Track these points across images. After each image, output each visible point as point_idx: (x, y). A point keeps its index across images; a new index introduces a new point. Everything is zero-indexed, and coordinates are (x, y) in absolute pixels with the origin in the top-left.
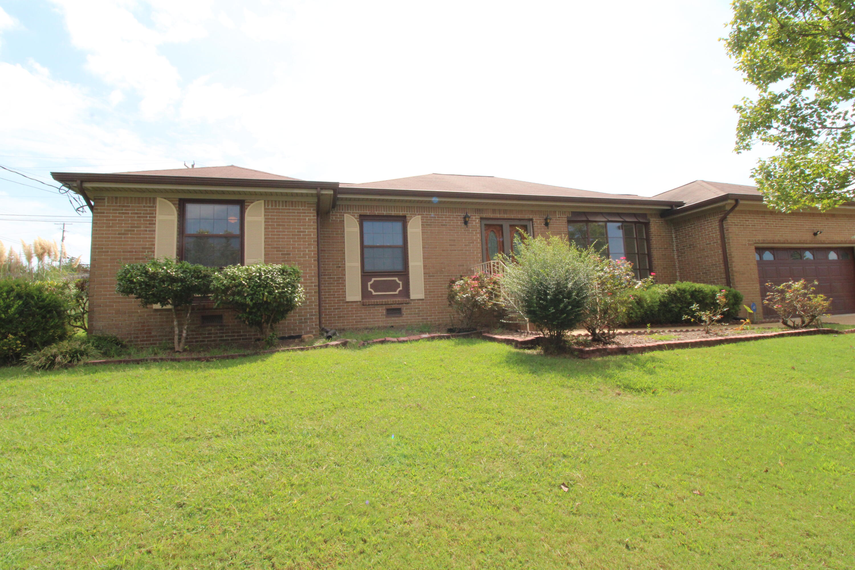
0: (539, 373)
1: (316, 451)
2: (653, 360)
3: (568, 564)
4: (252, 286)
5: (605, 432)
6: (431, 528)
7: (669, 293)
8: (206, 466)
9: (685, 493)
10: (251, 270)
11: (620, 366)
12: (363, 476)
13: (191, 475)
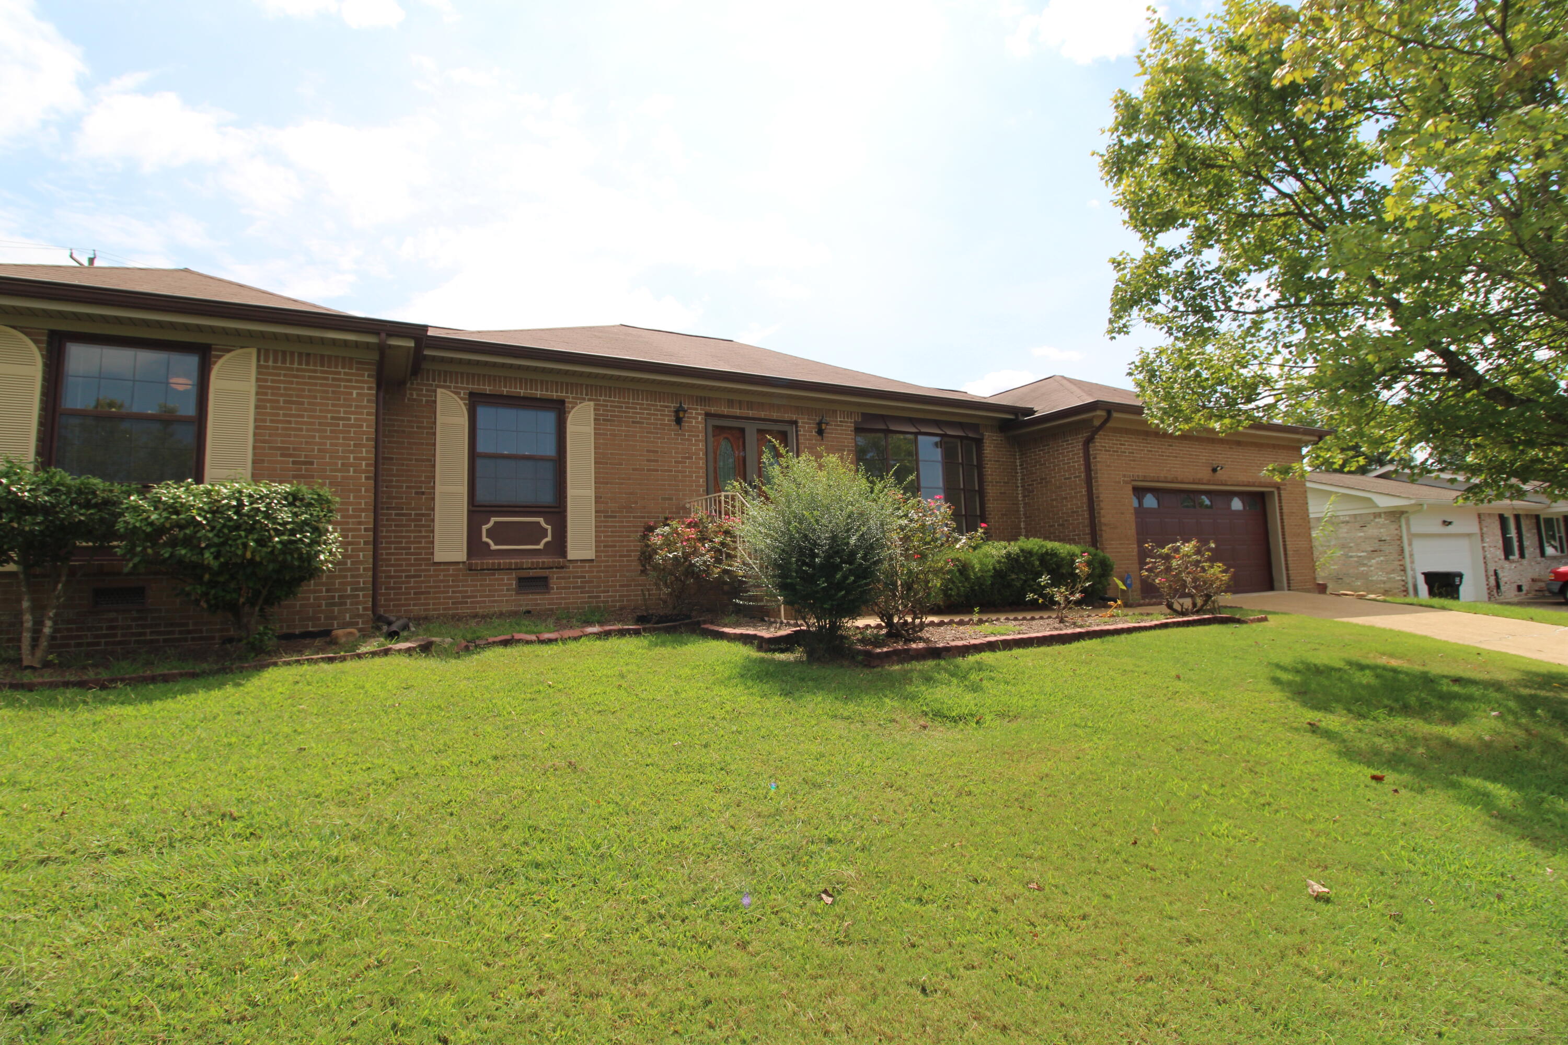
0: (797, 695)
1: (348, 870)
2: (980, 667)
3: (826, 1033)
4: (219, 526)
5: (900, 794)
6: (582, 998)
7: (1008, 555)
8: (88, 918)
9: (1017, 888)
10: (218, 492)
11: (928, 679)
12: (448, 912)
13: (47, 941)
